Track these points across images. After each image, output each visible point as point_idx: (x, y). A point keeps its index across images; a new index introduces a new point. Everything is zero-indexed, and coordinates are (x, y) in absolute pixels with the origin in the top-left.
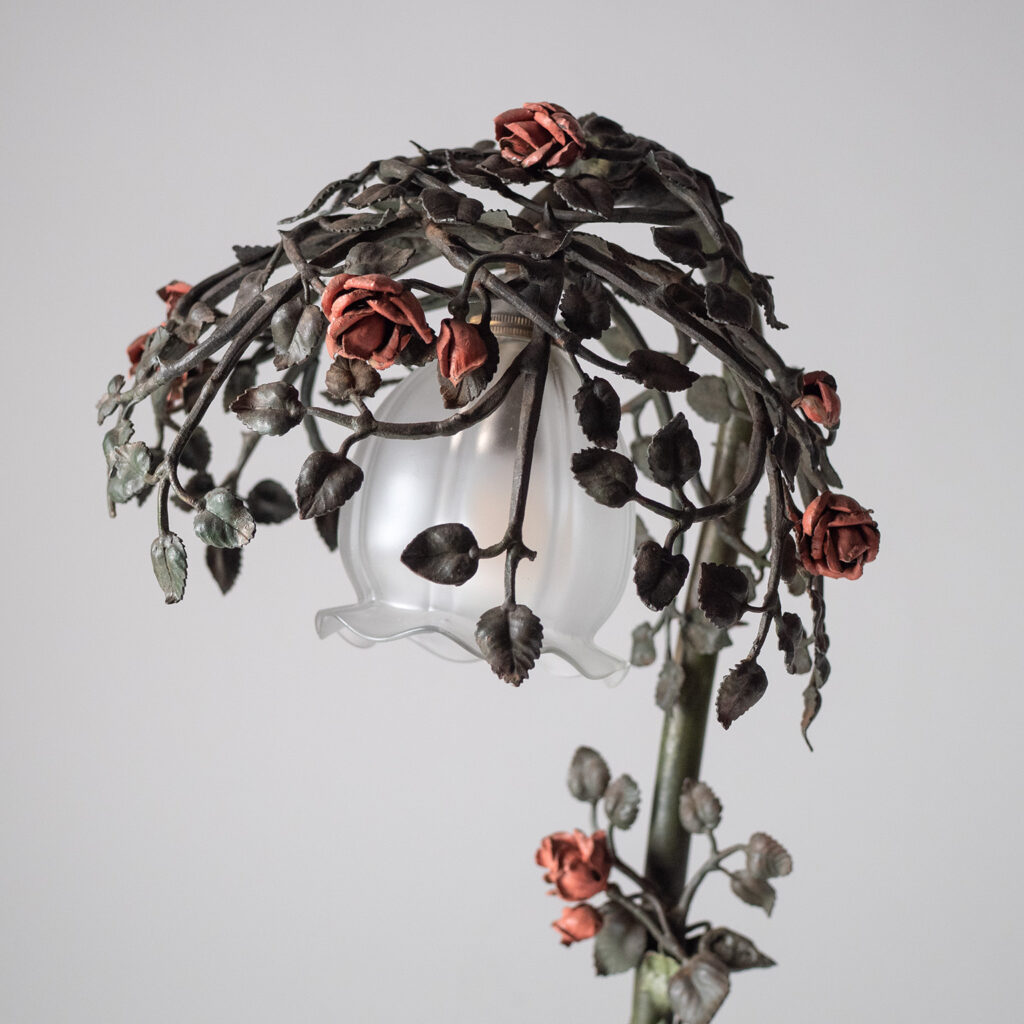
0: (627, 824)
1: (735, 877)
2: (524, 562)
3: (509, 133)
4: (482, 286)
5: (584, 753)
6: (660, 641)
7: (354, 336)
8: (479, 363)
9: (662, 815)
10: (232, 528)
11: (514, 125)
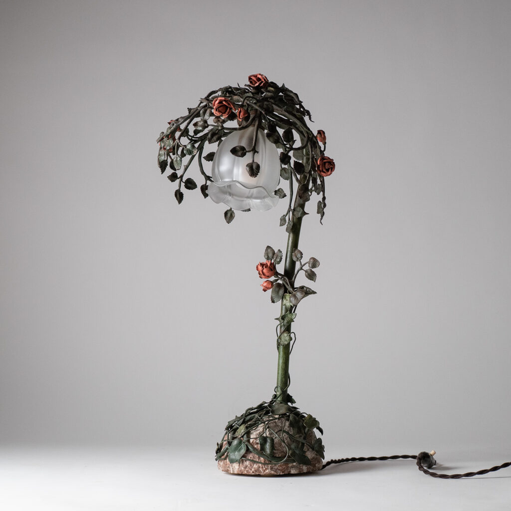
0: (279, 263)
1: (306, 271)
2: (256, 154)
3: (252, 79)
4: (247, 103)
5: (268, 247)
6: (287, 218)
7: (220, 109)
8: (246, 115)
9: (288, 259)
10: (192, 151)
11: (253, 78)
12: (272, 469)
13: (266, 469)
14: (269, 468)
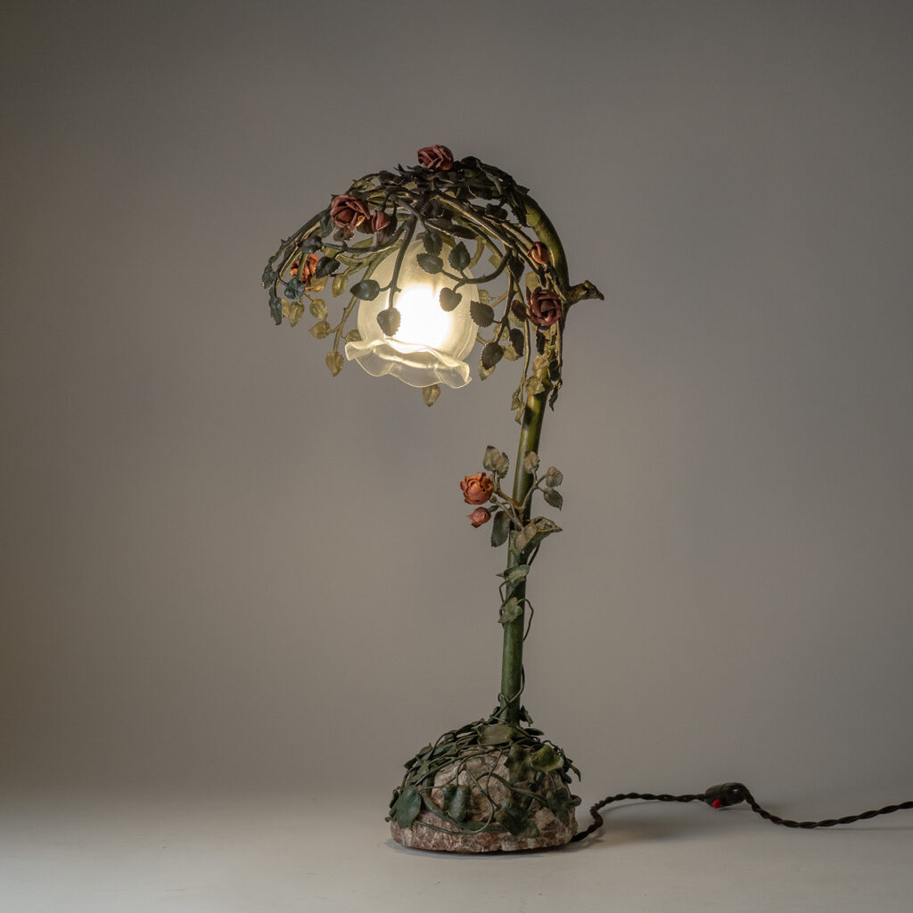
0: (504, 475)
1: (544, 491)
2: (396, 293)
7: (340, 215)
8: (386, 225)
11: (424, 153)
12: (465, 841)
13: (455, 842)
14: (460, 840)
